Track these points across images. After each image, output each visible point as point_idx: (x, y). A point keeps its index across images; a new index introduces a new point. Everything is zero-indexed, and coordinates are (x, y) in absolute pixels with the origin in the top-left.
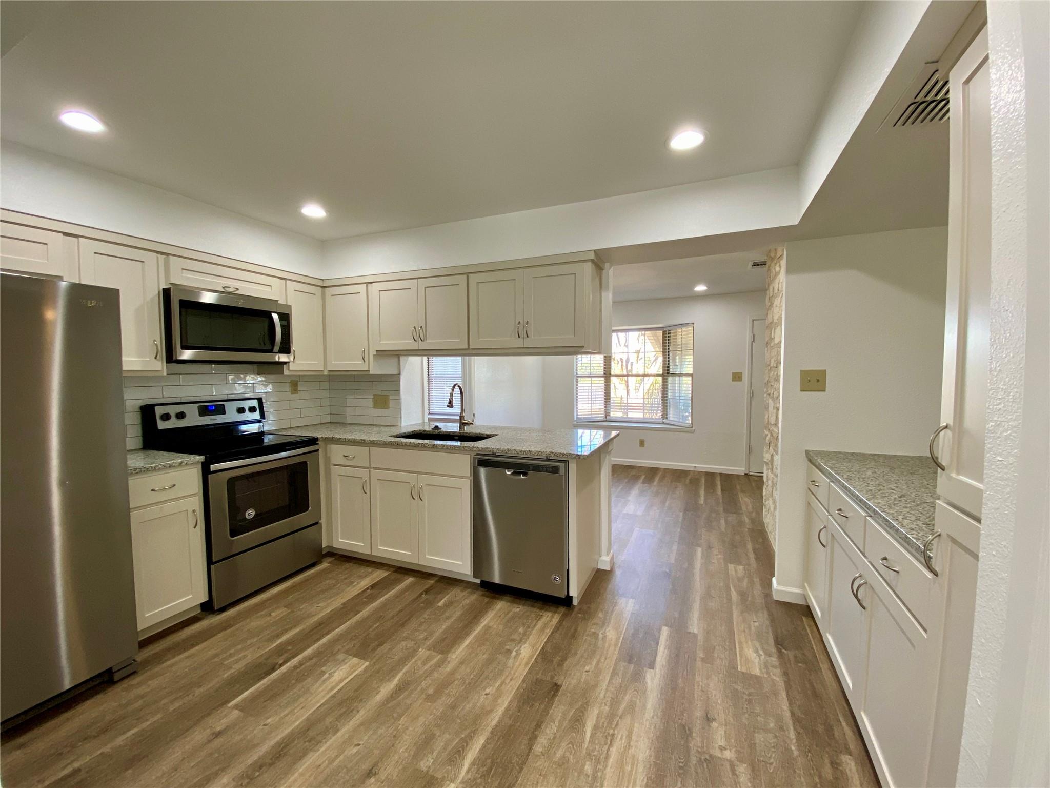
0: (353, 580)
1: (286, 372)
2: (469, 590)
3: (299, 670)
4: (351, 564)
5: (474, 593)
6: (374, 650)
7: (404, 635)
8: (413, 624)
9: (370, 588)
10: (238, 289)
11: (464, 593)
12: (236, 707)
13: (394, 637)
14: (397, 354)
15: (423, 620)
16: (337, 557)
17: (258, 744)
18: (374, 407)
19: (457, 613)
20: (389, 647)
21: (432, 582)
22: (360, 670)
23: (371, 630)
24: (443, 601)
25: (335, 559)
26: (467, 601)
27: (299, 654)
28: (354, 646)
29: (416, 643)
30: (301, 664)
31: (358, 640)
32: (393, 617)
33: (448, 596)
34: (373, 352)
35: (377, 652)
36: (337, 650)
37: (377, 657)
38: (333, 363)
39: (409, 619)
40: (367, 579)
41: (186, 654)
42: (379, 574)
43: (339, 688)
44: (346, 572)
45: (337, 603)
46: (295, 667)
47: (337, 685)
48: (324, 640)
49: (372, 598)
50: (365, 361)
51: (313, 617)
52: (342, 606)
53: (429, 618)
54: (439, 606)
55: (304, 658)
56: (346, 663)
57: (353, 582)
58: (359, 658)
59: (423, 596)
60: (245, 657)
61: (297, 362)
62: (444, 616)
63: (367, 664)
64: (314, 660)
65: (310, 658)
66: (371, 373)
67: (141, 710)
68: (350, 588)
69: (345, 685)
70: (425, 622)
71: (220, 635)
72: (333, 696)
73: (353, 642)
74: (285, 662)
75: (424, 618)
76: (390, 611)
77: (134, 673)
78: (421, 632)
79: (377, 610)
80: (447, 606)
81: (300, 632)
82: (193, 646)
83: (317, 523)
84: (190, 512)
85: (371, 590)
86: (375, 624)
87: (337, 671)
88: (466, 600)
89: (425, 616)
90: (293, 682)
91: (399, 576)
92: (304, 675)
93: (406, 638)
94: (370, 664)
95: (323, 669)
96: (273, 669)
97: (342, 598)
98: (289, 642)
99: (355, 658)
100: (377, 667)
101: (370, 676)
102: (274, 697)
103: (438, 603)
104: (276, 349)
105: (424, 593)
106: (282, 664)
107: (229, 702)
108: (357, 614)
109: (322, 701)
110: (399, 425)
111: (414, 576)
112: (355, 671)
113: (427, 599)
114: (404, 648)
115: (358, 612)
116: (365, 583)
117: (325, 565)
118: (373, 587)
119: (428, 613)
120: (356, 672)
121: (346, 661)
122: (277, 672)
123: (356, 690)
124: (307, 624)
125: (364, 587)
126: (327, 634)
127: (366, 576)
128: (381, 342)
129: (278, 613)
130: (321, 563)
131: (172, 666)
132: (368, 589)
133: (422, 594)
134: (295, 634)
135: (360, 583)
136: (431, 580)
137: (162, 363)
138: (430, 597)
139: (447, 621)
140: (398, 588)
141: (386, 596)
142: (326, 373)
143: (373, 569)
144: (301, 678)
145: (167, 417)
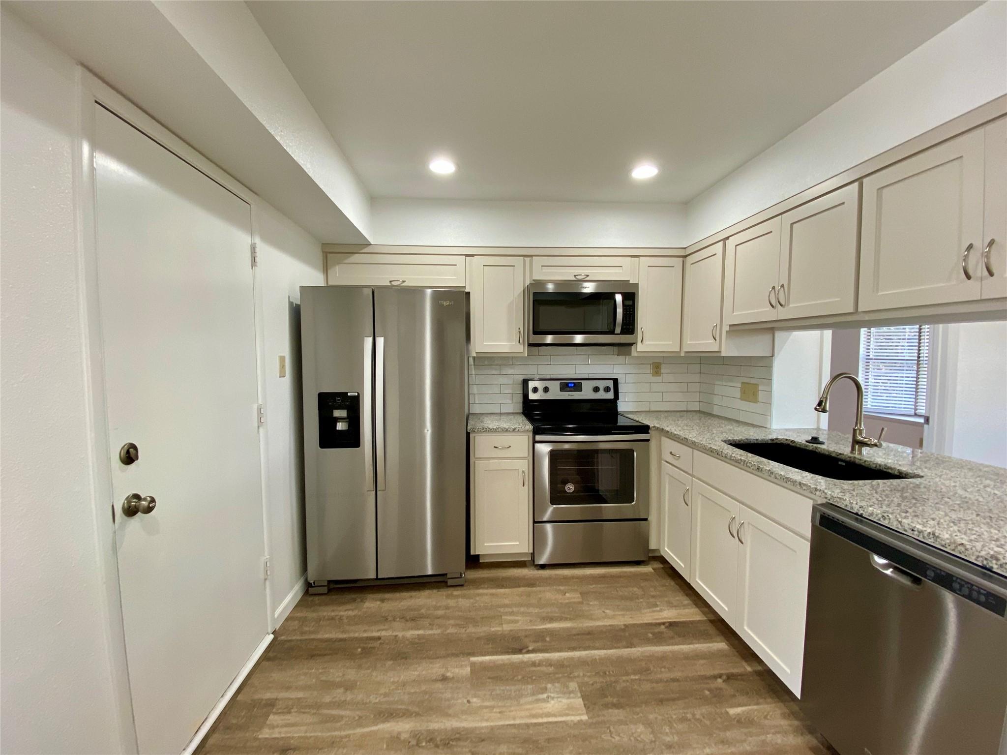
0: (658, 603)
1: (634, 353)
2: (796, 723)
3: (534, 669)
4: (673, 583)
5: (802, 734)
6: (606, 706)
7: (651, 717)
8: (674, 711)
9: (667, 624)
10: (588, 276)
11: (784, 723)
12: (473, 665)
13: (638, 710)
14: (769, 328)
15: (689, 716)
16: (667, 566)
17: (450, 715)
18: (741, 399)
19: (745, 745)
20: (622, 718)
21: (749, 669)
22: (572, 718)
23: (624, 678)
24: (739, 710)
25: (662, 568)
26: (779, 739)
27: (548, 653)
28: (592, 684)
29: (655, 741)
30: (540, 664)
31: (601, 680)
32: (660, 681)
33: (755, 707)
34: (726, 328)
35: (605, 712)
36: (576, 674)
37: (601, 719)
38: (688, 342)
39: (674, 700)
40: (674, 611)
41: (493, 591)
42: (691, 614)
43: (540, 720)
44: (661, 589)
45: (620, 619)
46: (534, 664)
47: (541, 716)
48: (576, 654)
49: (659, 639)
50: (716, 340)
51: (590, 621)
52: (623, 627)
53: (698, 719)
54: (727, 713)
55: (547, 660)
56: (568, 698)
57: (657, 606)
58: (585, 705)
59: (720, 680)
60: (517, 622)
61: (647, 343)
62: (722, 734)
63: (585, 718)
64: (551, 669)
65: (549, 663)
66: (723, 354)
67: (439, 618)
68: (648, 610)
69: (546, 723)
70: (690, 720)
71: (522, 589)
72: (528, 726)
73: (597, 679)
74: (533, 651)
75: (694, 715)
76: (663, 670)
77: (462, 585)
78: (674, 731)
79: (651, 658)
80: (739, 721)
81: (568, 629)
82: (502, 587)
83: (646, 520)
84: (521, 473)
85: (666, 627)
86: (635, 674)
87: (556, 699)
88: (778, 736)
89: (698, 713)
90: (520, 677)
91: (712, 630)
92: (531, 678)
93: (648, 724)
94: (587, 721)
95: (549, 686)
96: (520, 651)
97: (631, 618)
98: (552, 633)
99: (581, 700)
100: (590, 731)
101: (575, 736)
102: (497, 679)
103: (732, 707)
104: (618, 330)
105: (724, 677)
106: (530, 650)
107: (473, 654)
108: (628, 647)
109: (518, 722)
110: (768, 427)
111: (731, 645)
112: (568, 715)
113: (721, 689)
114: (635, 735)
115: (631, 645)
116: (668, 614)
117: (647, 569)
118: (671, 625)
119: (704, 710)
120: (568, 718)
121: (572, 695)
122: (520, 656)
123: (549, 740)
124: (581, 625)
125: (662, 619)
126: (585, 649)
127: (675, 606)
128: (734, 314)
129: (572, 596)
130: (647, 565)
131: (478, 595)
132: (664, 623)
133: (720, 677)
134: (563, 628)
135: (662, 612)
136: (749, 665)
137: (524, 346)
138: (728, 689)
139: (721, 747)
140: (697, 646)
141: (676, 648)
142: (683, 354)
143: (691, 602)
144: (528, 679)
145: (535, 390)
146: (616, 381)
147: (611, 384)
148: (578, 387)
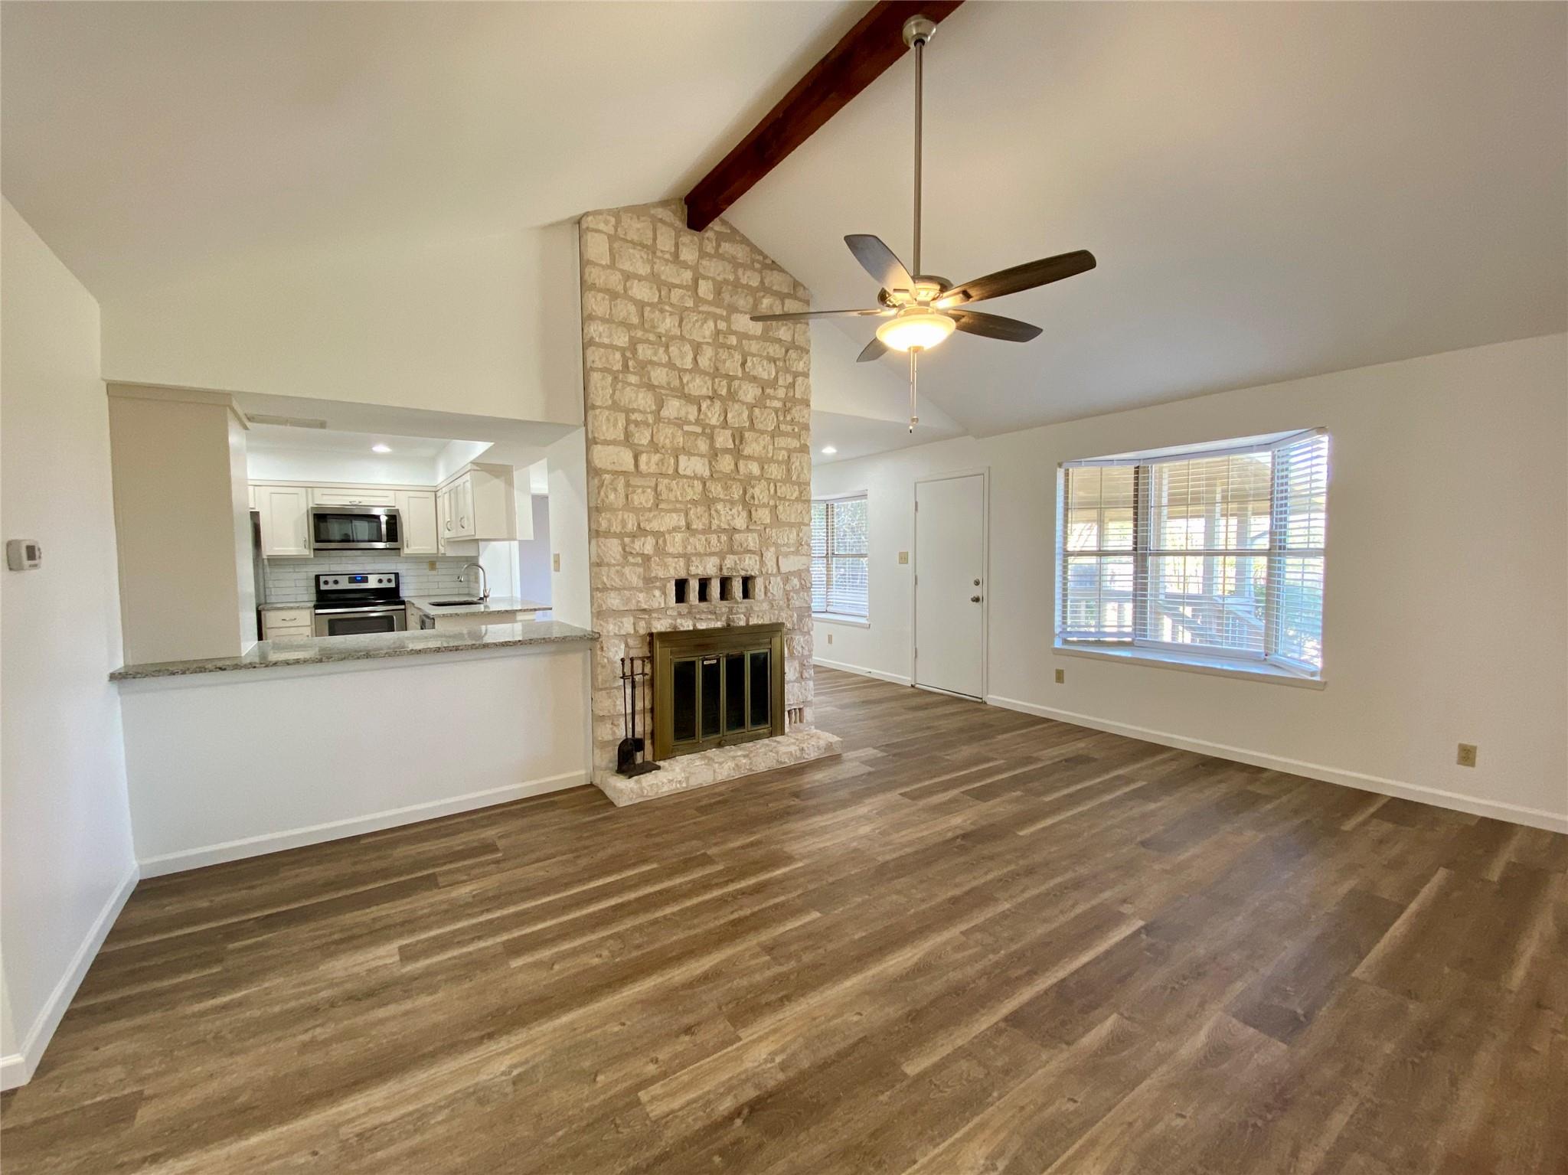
1: (406, 555)
10: (361, 502)
34: (445, 540)
61: (413, 548)
104: (384, 539)
137: (310, 551)
145: (326, 583)
146: (397, 575)
147: (393, 577)
148: (365, 580)
